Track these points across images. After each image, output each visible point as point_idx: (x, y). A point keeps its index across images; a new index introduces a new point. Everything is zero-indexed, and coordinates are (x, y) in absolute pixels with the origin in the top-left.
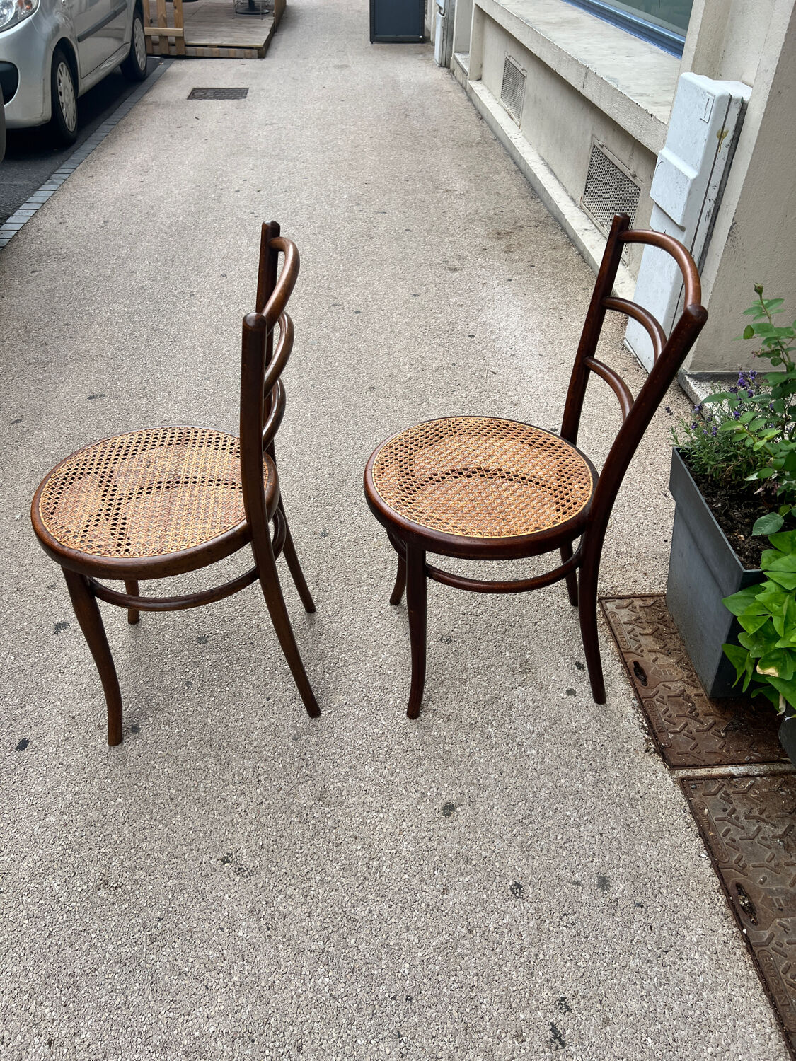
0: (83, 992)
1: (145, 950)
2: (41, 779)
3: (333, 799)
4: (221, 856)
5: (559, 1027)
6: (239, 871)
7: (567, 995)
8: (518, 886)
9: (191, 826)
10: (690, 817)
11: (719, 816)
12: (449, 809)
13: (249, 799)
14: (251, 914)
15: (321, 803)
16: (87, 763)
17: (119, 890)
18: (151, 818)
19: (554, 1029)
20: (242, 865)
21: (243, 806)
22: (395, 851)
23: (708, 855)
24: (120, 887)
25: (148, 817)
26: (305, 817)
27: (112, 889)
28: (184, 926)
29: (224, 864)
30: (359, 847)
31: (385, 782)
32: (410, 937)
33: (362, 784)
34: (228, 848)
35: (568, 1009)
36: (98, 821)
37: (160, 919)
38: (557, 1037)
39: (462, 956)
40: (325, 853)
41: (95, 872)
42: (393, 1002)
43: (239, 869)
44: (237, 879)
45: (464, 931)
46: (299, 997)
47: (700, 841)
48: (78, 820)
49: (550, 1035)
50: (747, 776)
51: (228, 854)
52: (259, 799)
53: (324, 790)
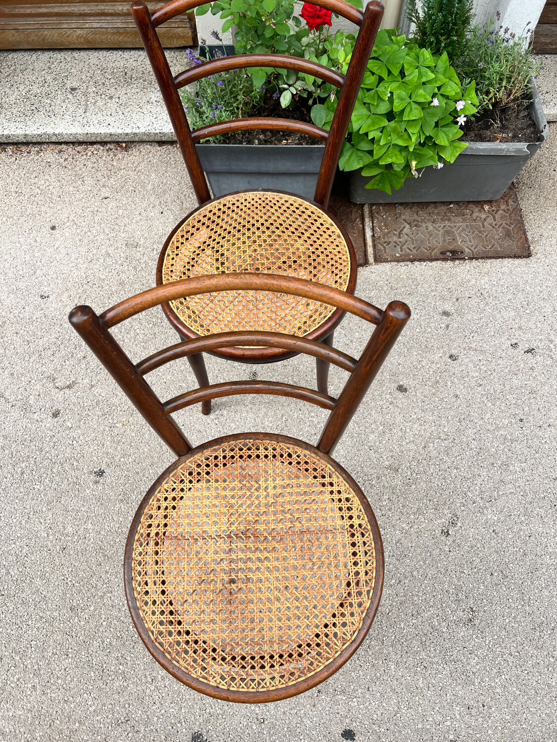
0: (544, 619)
1: (513, 581)
2: (384, 704)
3: (396, 462)
4: (443, 538)
5: (526, 350)
6: (454, 524)
7: (509, 343)
8: (451, 357)
9: (421, 563)
10: (401, 263)
11: (399, 250)
12: (401, 389)
13: (398, 522)
14: (482, 513)
15: (400, 470)
16: (368, 664)
17: (474, 609)
18: (417, 595)
19: (527, 352)
20: (449, 522)
21: (404, 526)
22: (433, 423)
23: (424, 262)
24: (472, 608)
25: (416, 598)
26: (411, 480)
27: (474, 615)
28: (495, 556)
29: (449, 534)
30: (432, 445)
31: (382, 427)
32: (487, 418)
33: (384, 442)
34: (438, 532)
35: (516, 344)
36: (421, 640)
37: (492, 574)
38: (530, 351)
39: (495, 391)
40: (437, 467)
41: (462, 632)
42: (524, 429)
43: (453, 523)
44: (459, 524)
45: (480, 389)
46: (528, 481)
47: (417, 263)
48: (421, 657)
49: (530, 354)
50: (373, 229)
51: (442, 533)
52: (398, 514)
53: (389, 467)
